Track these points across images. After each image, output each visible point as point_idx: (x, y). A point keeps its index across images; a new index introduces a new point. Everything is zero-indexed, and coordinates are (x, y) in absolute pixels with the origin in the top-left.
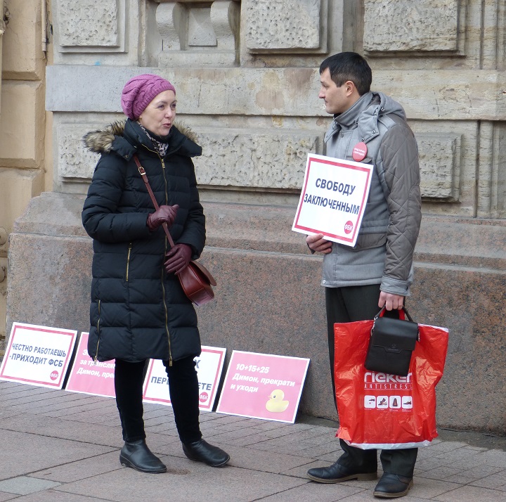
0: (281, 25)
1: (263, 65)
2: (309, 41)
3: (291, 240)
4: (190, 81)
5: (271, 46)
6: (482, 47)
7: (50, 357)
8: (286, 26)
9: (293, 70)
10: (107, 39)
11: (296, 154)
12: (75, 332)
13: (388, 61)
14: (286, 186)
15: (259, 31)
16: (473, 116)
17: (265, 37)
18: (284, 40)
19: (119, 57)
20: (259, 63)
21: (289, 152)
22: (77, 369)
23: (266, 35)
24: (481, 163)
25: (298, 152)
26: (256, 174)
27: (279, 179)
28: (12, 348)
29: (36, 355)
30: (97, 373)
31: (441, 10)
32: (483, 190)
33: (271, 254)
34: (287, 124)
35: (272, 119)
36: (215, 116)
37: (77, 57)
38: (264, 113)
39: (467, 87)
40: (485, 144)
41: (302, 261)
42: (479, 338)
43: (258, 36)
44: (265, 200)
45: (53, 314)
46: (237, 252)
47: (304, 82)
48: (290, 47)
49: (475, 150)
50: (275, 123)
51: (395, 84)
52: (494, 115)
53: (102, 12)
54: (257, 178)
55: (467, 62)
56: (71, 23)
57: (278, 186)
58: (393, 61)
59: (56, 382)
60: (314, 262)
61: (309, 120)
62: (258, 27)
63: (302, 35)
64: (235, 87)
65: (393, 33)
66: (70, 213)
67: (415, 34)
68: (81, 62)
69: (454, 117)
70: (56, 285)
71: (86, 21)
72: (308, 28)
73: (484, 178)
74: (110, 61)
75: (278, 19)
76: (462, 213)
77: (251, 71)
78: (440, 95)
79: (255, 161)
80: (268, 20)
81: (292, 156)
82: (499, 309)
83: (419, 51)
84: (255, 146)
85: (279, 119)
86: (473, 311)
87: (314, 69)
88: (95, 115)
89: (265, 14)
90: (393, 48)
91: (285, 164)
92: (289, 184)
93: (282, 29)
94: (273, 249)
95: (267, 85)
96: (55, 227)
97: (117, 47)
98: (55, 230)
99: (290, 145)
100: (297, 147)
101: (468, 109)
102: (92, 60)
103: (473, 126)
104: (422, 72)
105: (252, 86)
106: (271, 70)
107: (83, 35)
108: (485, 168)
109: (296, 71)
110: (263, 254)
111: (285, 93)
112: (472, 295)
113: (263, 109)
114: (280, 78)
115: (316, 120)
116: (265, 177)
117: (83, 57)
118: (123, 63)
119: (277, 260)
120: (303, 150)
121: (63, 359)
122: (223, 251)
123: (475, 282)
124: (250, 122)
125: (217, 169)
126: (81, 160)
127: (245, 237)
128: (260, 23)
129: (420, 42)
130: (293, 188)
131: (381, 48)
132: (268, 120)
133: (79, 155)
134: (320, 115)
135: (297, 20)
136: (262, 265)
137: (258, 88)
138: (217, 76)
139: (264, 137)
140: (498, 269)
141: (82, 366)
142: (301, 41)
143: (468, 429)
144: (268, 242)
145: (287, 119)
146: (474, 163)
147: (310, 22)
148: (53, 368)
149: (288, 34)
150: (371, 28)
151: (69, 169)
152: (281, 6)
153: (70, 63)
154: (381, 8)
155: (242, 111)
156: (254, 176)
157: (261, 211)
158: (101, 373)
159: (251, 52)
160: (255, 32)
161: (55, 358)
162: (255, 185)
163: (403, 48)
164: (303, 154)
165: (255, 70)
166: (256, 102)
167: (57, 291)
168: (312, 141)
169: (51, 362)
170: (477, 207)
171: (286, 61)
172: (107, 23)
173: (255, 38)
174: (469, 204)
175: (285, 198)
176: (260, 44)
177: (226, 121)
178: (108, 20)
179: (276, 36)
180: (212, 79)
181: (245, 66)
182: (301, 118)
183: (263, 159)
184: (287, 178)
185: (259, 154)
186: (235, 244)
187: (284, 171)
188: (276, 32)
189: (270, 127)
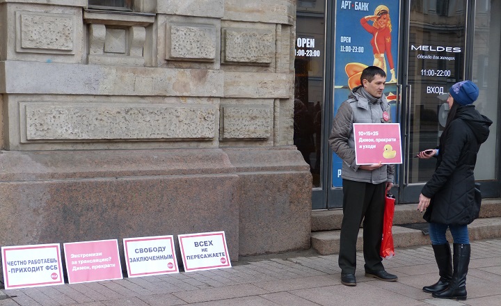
0: (194, 44)
1: (174, 67)
2: (211, 54)
4: (127, 75)
5: (187, 56)
6: (276, 62)
7: (45, 265)
8: (197, 45)
10: (66, 45)
12: (58, 245)
13: (230, 67)
14: (199, 137)
15: (180, 47)
18: (196, 53)
19: (67, 57)
21: (200, 117)
22: (71, 269)
23: (184, 50)
24: (276, 119)
25: (206, 117)
26: (180, 130)
27: (195, 133)
28: (8, 266)
29: (31, 266)
30: (88, 268)
31: (266, 42)
32: (277, 133)
33: (197, 176)
34: (189, 101)
35: (181, 98)
36: (142, 97)
37: (30, 55)
38: (178, 95)
39: (272, 81)
40: (278, 109)
42: (292, 205)
43: (180, 50)
44: (177, 145)
45: (37, 236)
46: (175, 177)
47: (203, 77)
48: (200, 57)
49: (273, 113)
50: (182, 100)
51: (237, 79)
52: (285, 96)
53: (62, 27)
54: (181, 133)
55: (269, 69)
56: (35, 32)
57: (194, 137)
58: (233, 67)
59: (58, 280)
61: (203, 99)
62: (180, 45)
63: (207, 51)
64: (159, 79)
65: (242, 52)
66: (39, 164)
67: (253, 54)
68: (33, 60)
69: (266, 97)
70: (39, 214)
71: (48, 32)
72: (211, 47)
74: (60, 59)
75: (192, 41)
76: (268, 145)
78: (260, 86)
79: (179, 123)
81: (203, 119)
82: (301, 190)
83: (255, 63)
84: (179, 114)
85: (185, 98)
86: (289, 192)
87: (208, 70)
88: (50, 96)
89: (183, 37)
90: (242, 60)
91: (198, 124)
92: (201, 135)
93: (195, 47)
94: (197, 173)
95: (180, 79)
96: (34, 174)
98: (34, 177)
99: (201, 113)
100: (206, 114)
101: (273, 93)
102: (46, 58)
103: (272, 101)
104: (250, 74)
105: (170, 79)
106: (182, 70)
107: (44, 41)
108: (277, 122)
109: (198, 71)
110: (192, 176)
111: (191, 83)
112: (289, 185)
113: (178, 92)
114: (188, 74)
115: (206, 99)
117: (36, 56)
118: (71, 62)
119: (202, 178)
120: (209, 116)
121: (57, 264)
122: (166, 177)
124: (166, 100)
125: (154, 128)
126: (50, 127)
127: (177, 168)
129: (256, 58)
130: (204, 137)
131: (235, 60)
132: (178, 99)
133: (47, 124)
135: (204, 43)
136: (193, 183)
137: (174, 80)
140: (298, 170)
141: (74, 265)
142: (206, 54)
143: (288, 251)
144: (193, 169)
145: (191, 98)
146: (273, 119)
148: (51, 272)
149: (199, 50)
151: (38, 134)
152: (194, 34)
153: (23, 59)
154: (236, 39)
155: (164, 94)
156: (179, 132)
157: (178, 152)
158: (91, 267)
160: (178, 47)
161: (49, 264)
163: (247, 61)
164: (209, 118)
165: (169, 70)
166: (173, 89)
167: (40, 218)
169: (48, 268)
170: (274, 142)
172: (67, 34)
173: (178, 51)
176: (181, 54)
177: (151, 99)
178: (67, 32)
179: (191, 51)
180: (143, 74)
181: (162, 67)
182: (198, 97)
183: (185, 121)
184: (199, 132)
185: (181, 119)
186: (172, 173)
187: (198, 128)
188: (191, 48)
189: (179, 103)
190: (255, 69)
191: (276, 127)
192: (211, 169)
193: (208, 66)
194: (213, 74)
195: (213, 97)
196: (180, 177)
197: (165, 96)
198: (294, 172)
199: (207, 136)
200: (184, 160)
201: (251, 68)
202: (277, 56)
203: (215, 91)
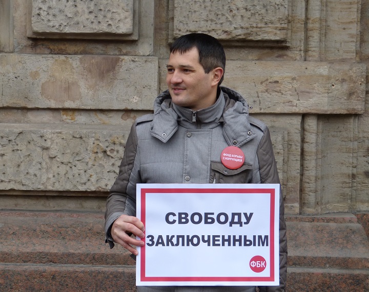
0: (82, 7)
1: (47, 51)
2: (121, 25)
5: (67, 30)
6: (307, 38)
8: (89, 8)
9: (93, 58)
11: (105, 152)
14: (93, 189)
15: (51, 12)
16: (302, 110)
17: (61, 19)
18: (88, 23)
20: (41, 49)
21: (95, 151)
23: (61, 17)
24: (307, 158)
25: (108, 149)
26: (51, 176)
27: (82, 181)
32: (310, 186)
34: (82, 118)
35: (62, 113)
38: (53, 106)
39: (294, 79)
40: (311, 138)
41: (123, 273)
43: (50, 17)
44: (53, 204)
46: (30, 267)
47: (108, 71)
48: (95, 31)
49: (299, 145)
50: (65, 117)
52: (326, 108)
54: (53, 180)
55: (289, 53)
57: (82, 188)
61: (111, 114)
62: (50, 8)
63: (112, 19)
64: (12, 76)
65: (212, 20)
67: (238, 22)
69: (278, 110)
72: (120, 11)
73: (311, 173)
77: (34, 58)
79: (48, 160)
80: (64, 1)
81: (100, 155)
83: (244, 41)
84: (48, 144)
85: (70, 113)
87: (122, 57)
91: (90, 163)
92: (97, 186)
93: (84, 11)
94: (81, 261)
95: (57, 74)
99: (97, 142)
100: (107, 144)
101: (295, 102)
103: (297, 121)
105: (35, 75)
106: (62, 57)
108: (311, 163)
109: (96, 59)
110: (70, 268)
111: (82, 83)
113: (52, 101)
114: (75, 66)
115: (121, 114)
116: (63, 179)
119: (90, 273)
120: (116, 148)
123: (324, 283)
124: (31, 116)
127: (39, 248)
128: (53, 4)
129: (245, 31)
130: (102, 190)
132: (56, 114)
134: (129, 108)
135: (104, 2)
136: (69, 281)
137: (43, 78)
139: (60, 133)
140: (347, 268)
142: (110, 25)
144: (74, 254)
146: (299, 158)
147: (122, 5)
149: (92, 17)
150: (185, 14)
155: (22, 104)
156: (48, 179)
157: (51, 218)
159: (35, 36)
160: (46, 13)
162: (50, 188)
163: (224, 36)
164: (115, 153)
165: (39, 57)
166: (42, 94)
170: (303, 204)
171: (79, 47)
173: (46, 20)
174: (293, 201)
175: (79, 201)
176: (53, 27)
179: (76, 19)
181: (21, 51)
182: (102, 111)
183: (60, 158)
184: (93, 179)
185: (53, 152)
186: (27, 258)
187: (90, 172)
188: (76, 14)
189: (58, 122)
190: (255, 54)
191: (306, 173)
193: (126, 49)
194: (133, 65)
195: (132, 111)
196: (41, 267)
197: (25, 109)
198: (335, 271)
200: (60, 233)
201: (244, 53)
202: (310, 26)
203: (135, 99)
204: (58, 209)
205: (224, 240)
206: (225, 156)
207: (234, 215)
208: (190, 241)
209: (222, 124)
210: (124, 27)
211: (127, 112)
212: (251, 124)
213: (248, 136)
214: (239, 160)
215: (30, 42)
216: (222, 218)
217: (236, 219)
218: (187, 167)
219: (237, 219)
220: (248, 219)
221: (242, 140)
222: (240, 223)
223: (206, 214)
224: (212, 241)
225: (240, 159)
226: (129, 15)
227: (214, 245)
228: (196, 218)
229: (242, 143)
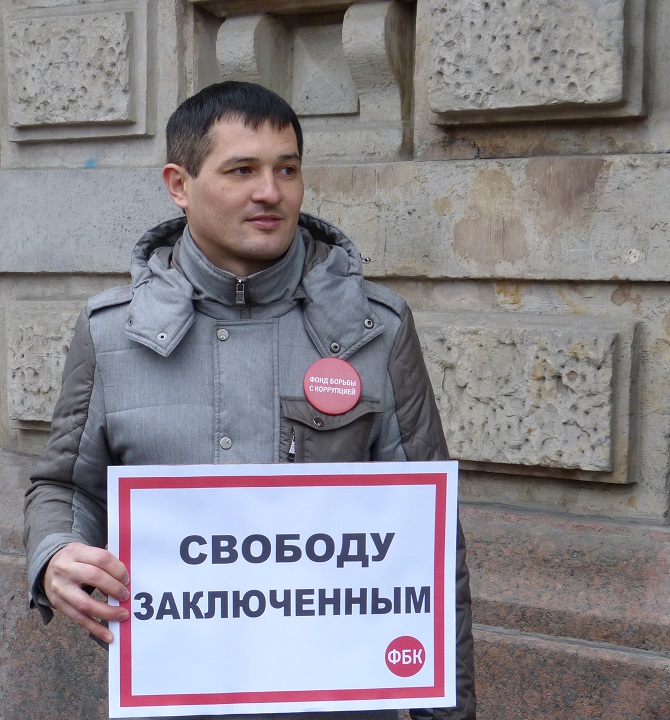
0: (520, 47)
1: (471, 153)
2: (596, 83)
3: (545, 598)
5: (493, 103)
8: (532, 49)
9: (551, 163)
10: (107, 104)
11: (559, 377)
14: (534, 460)
15: (463, 65)
17: (479, 81)
18: (529, 84)
19: (134, 147)
20: (461, 147)
21: (539, 374)
23: (480, 75)
25: (564, 372)
26: (454, 426)
27: (513, 443)
34: (533, 300)
35: (496, 288)
37: (47, 150)
38: (475, 273)
43: (461, 78)
47: (580, 192)
48: (543, 101)
50: (501, 298)
53: (95, 44)
54: (459, 436)
56: (33, 73)
57: (513, 458)
60: (609, 665)
61: (591, 292)
62: (460, 56)
63: (577, 70)
64: (402, 209)
68: (56, 162)
71: (63, 67)
72: (592, 50)
74: (116, 156)
75: (513, 31)
77: (441, 168)
79: (453, 393)
80: (487, 38)
81: (549, 384)
84: (453, 357)
85: (512, 289)
87: (608, 158)
88: (85, 281)
89: (478, 21)
91: (530, 403)
92: (541, 454)
93: (521, 58)
95: (482, 203)
97: (129, 124)
99: (542, 355)
100: (561, 360)
102: (78, 157)
105: (443, 205)
106: (493, 165)
107: (56, 100)
109: (556, 165)
111: (529, 222)
113: (473, 263)
114: (516, 183)
115: (610, 291)
116: (478, 435)
117: (61, 150)
118: (145, 161)
120: (580, 368)
124: (439, 295)
126: (54, 384)
128: (466, 46)
130: (552, 465)
132: (485, 291)
133: (49, 371)
134: (622, 276)
135: (562, 32)
137: (458, 212)
138: (358, 183)
139: (475, 333)
142: (572, 85)
144: (485, 602)
145: (534, 288)
147: (598, 35)
149: (538, 68)
151: (28, 403)
153: (33, 165)
155: (418, 268)
159: (442, 122)
160: (452, 69)
164: (578, 380)
165: (451, 166)
166: (455, 246)
168: (604, 346)
171: (532, 140)
172: (107, 68)
173: (452, 83)
175: (527, 486)
176: (466, 97)
178: (109, 60)
179: (507, 78)
180: (346, 191)
181: (424, 157)
184: (535, 438)
185: (462, 375)
187: (528, 422)
188: (508, 65)
189: (488, 309)
192: (561, 617)
194: (630, 176)
195: (638, 284)
199: (567, 462)
203: (634, 256)
204: (486, 500)
205: (323, 601)
206: (315, 384)
207: (347, 538)
208: (241, 604)
209: (302, 304)
210: (602, 86)
211: (623, 285)
212: (371, 300)
213: (367, 331)
214: (346, 392)
215: (441, 135)
216: (320, 548)
217: (353, 550)
218: (223, 414)
219: (355, 549)
220: (383, 547)
221: (352, 340)
222: (362, 557)
223: (280, 539)
224: (296, 603)
225: (350, 387)
226: (614, 59)
227: (300, 612)
228: (256, 549)
229: (353, 348)
